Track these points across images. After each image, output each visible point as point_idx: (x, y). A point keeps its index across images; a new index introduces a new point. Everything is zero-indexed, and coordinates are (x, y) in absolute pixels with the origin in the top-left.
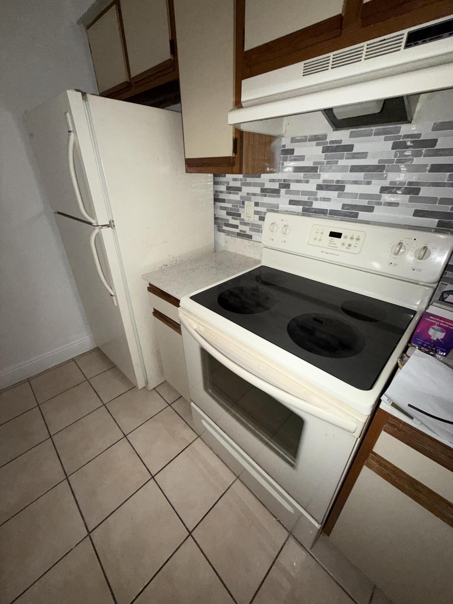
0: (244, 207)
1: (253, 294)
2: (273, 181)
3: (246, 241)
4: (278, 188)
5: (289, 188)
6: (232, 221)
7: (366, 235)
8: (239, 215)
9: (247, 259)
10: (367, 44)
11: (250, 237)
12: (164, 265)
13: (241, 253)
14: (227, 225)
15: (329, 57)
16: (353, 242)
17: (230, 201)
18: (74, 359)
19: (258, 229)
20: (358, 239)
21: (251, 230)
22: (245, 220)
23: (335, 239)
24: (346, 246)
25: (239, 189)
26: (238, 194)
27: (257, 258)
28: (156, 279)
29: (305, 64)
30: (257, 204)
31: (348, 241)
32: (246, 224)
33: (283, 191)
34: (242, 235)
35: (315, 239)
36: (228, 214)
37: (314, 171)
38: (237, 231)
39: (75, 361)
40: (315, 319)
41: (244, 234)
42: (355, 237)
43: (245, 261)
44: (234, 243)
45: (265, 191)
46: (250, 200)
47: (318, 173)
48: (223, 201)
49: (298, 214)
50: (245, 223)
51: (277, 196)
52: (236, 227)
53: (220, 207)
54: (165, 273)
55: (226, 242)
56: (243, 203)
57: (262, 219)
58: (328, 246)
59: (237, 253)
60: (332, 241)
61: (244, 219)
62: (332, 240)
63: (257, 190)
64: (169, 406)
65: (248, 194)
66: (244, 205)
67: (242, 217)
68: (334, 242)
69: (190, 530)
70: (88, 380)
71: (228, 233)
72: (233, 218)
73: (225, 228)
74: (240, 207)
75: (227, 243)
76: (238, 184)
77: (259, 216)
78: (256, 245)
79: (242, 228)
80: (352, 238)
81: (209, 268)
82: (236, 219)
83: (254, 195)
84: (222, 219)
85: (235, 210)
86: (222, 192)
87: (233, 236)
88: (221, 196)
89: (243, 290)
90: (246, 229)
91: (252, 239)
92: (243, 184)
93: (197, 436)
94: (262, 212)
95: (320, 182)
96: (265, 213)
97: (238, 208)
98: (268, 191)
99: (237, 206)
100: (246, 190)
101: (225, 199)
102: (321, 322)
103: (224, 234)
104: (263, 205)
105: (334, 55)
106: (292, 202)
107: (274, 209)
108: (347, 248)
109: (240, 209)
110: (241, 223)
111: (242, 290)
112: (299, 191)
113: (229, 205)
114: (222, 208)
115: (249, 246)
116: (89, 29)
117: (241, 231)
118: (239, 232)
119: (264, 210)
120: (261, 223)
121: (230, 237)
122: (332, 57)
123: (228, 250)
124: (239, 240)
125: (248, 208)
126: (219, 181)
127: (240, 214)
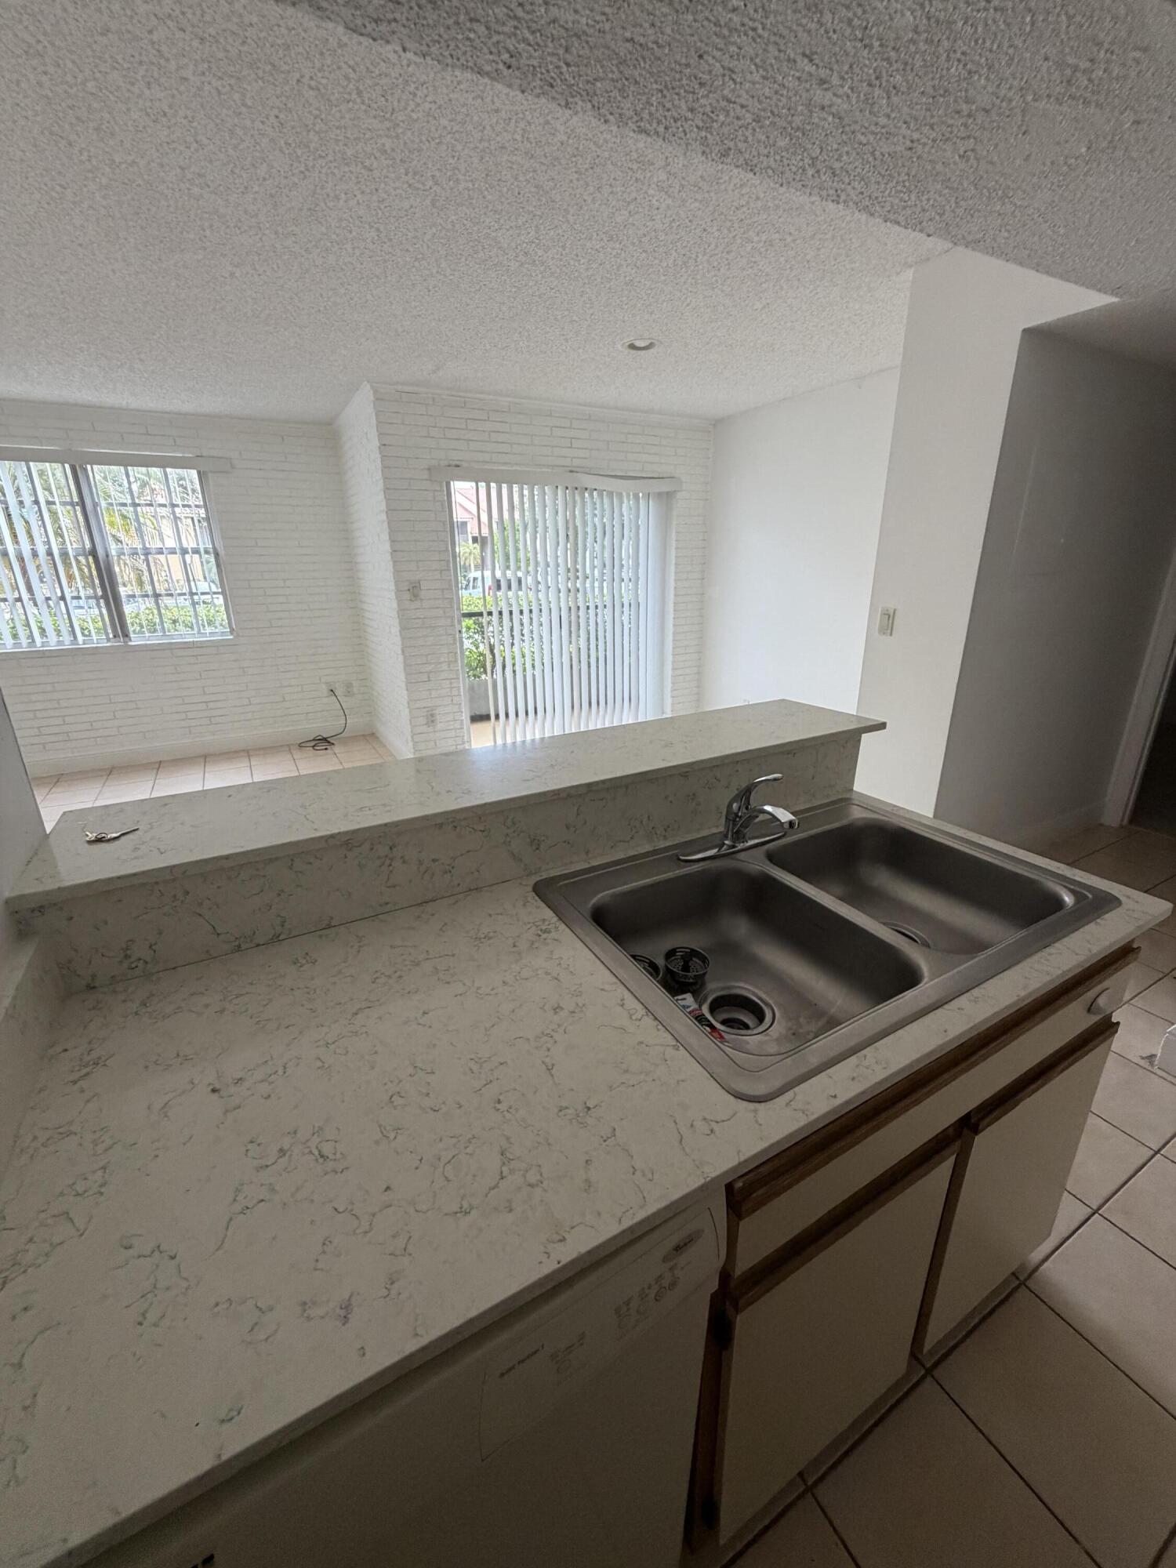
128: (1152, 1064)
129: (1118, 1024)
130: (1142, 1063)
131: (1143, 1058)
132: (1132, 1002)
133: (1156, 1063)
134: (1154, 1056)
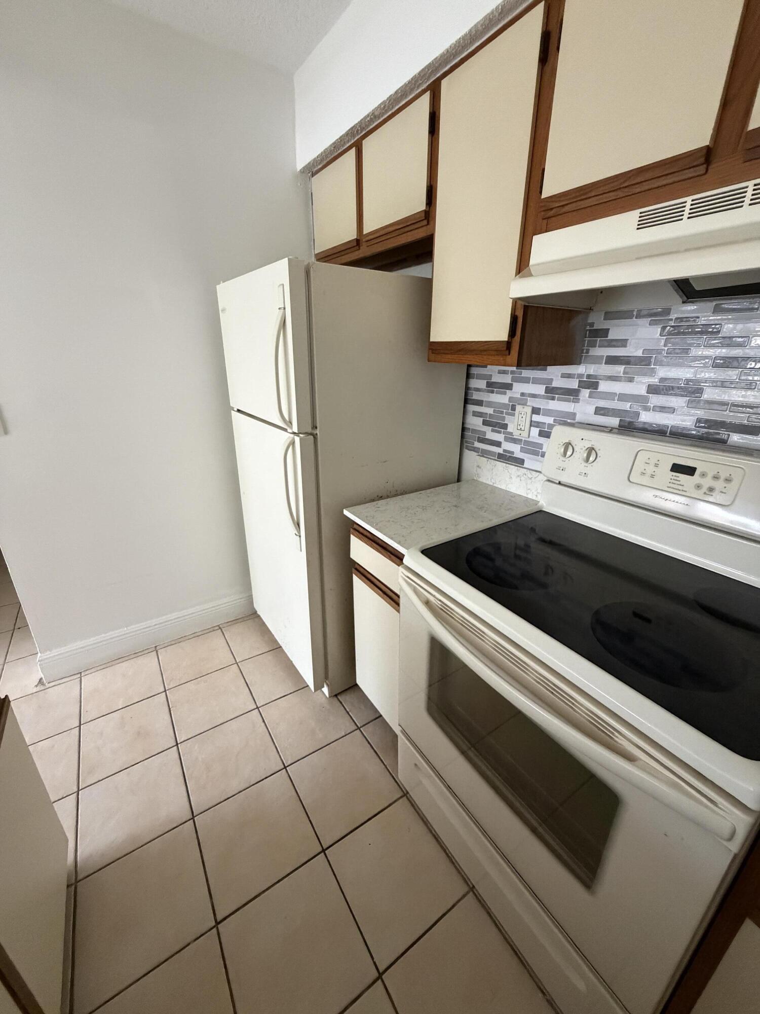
0: (515, 413)
1: (517, 557)
2: (569, 376)
3: (513, 469)
4: (577, 387)
5: (596, 388)
6: (491, 435)
7: (745, 475)
8: (505, 426)
9: (512, 497)
10: (753, 184)
11: (520, 462)
12: (378, 496)
13: (503, 487)
14: (483, 440)
15: (685, 202)
16: (719, 485)
17: (490, 404)
18: (221, 626)
19: (536, 450)
20: (728, 480)
21: (522, 450)
22: (514, 434)
23: (683, 477)
24: (704, 489)
25: (509, 387)
26: (505, 393)
27: (530, 496)
28: (367, 517)
29: (641, 213)
30: (536, 411)
31: (707, 482)
32: (515, 441)
33: (585, 393)
34: (507, 458)
35: (643, 474)
36: (485, 423)
37: (644, 363)
38: (500, 450)
39: (222, 630)
40: (636, 615)
41: (510, 456)
42: (723, 476)
43: (510, 499)
44: (492, 469)
45: (552, 392)
46: (524, 404)
47: (652, 366)
48: (479, 403)
49: (611, 430)
50: (514, 438)
51: (575, 400)
52: (498, 444)
53: (473, 411)
54: (381, 509)
55: (478, 466)
56: (513, 408)
57: (545, 434)
58: (668, 487)
59: (495, 485)
60: (676, 480)
61: (512, 433)
62: (675, 478)
63: (540, 390)
64: (358, 730)
65: (523, 394)
66: (515, 410)
67: (510, 429)
68: (680, 481)
69: (381, 969)
70: (237, 663)
71: (484, 454)
72: (493, 431)
73: (477, 445)
74: (508, 414)
75: (480, 468)
76: (507, 379)
77: (540, 430)
78: (530, 476)
79: (507, 446)
80: (716, 478)
81: (449, 507)
82: (499, 432)
83: (534, 396)
84: (474, 431)
85: (498, 418)
86: (478, 390)
87: (492, 459)
88: (475, 396)
89: (499, 548)
90: (516, 449)
91: (523, 465)
92: (515, 380)
93: (401, 794)
94: (545, 423)
95: (655, 380)
96: (551, 426)
97: (504, 415)
98: (559, 391)
99: (502, 413)
100: (519, 388)
101: (483, 401)
102: (648, 621)
103: (476, 454)
104: (548, 413)
105: (692, 201)
106: (600, 410)
107: (567, 421)
108: (705, 493)
109: (506, 416)
110: (506, 439)
111: (497, 547)
112: (615, 394)
113: (490, 411)
114: (476, 414)
115: (519, 476)
116: (314, 177)
117: (505, 451)
118: (501, 452)
119: (549, 420)
120: (542, 440)
121: (486, 459)
122: (689, 202)
123: (480, 480)
124: (500, 466)
125: (520, 416)
126: (476, 373)
127: (507, 425)
128: (43, 684)
129: (7, 696)
130: (38, 689)
131: (36, 686)
132: (6, 661)
133: (45, 682)
134: (41, 679)
